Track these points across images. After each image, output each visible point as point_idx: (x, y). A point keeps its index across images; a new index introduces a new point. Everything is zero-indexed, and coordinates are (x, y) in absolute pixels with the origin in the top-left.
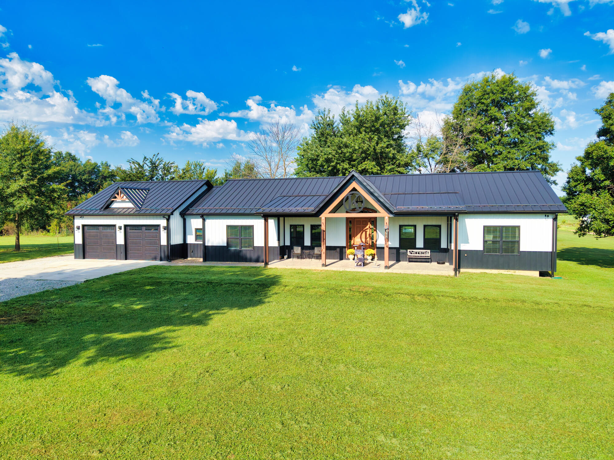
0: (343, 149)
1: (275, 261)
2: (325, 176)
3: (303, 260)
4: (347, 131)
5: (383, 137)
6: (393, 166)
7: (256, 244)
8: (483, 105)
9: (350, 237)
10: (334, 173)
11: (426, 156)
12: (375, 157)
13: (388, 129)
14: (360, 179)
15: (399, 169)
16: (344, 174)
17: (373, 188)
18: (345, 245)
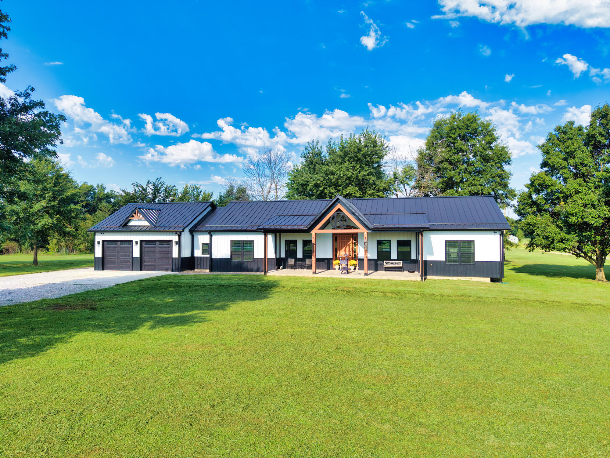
0: (329, 176)
1: (272, 271)
2: (314, 199)
3: (296, 270)
4: (333, 160)
5: (364, 166)
6: (373, 191)
7: (256, 256)
8: (451, 139)
9: (336, 250)
10: (322, 196)
11: (401, 183)
12: (357, 183)
13: (368, 159)
14: (344, 201)
15: (378, 194)
16: (331, 197)
17: (355, 209)
18: (332, 257)
